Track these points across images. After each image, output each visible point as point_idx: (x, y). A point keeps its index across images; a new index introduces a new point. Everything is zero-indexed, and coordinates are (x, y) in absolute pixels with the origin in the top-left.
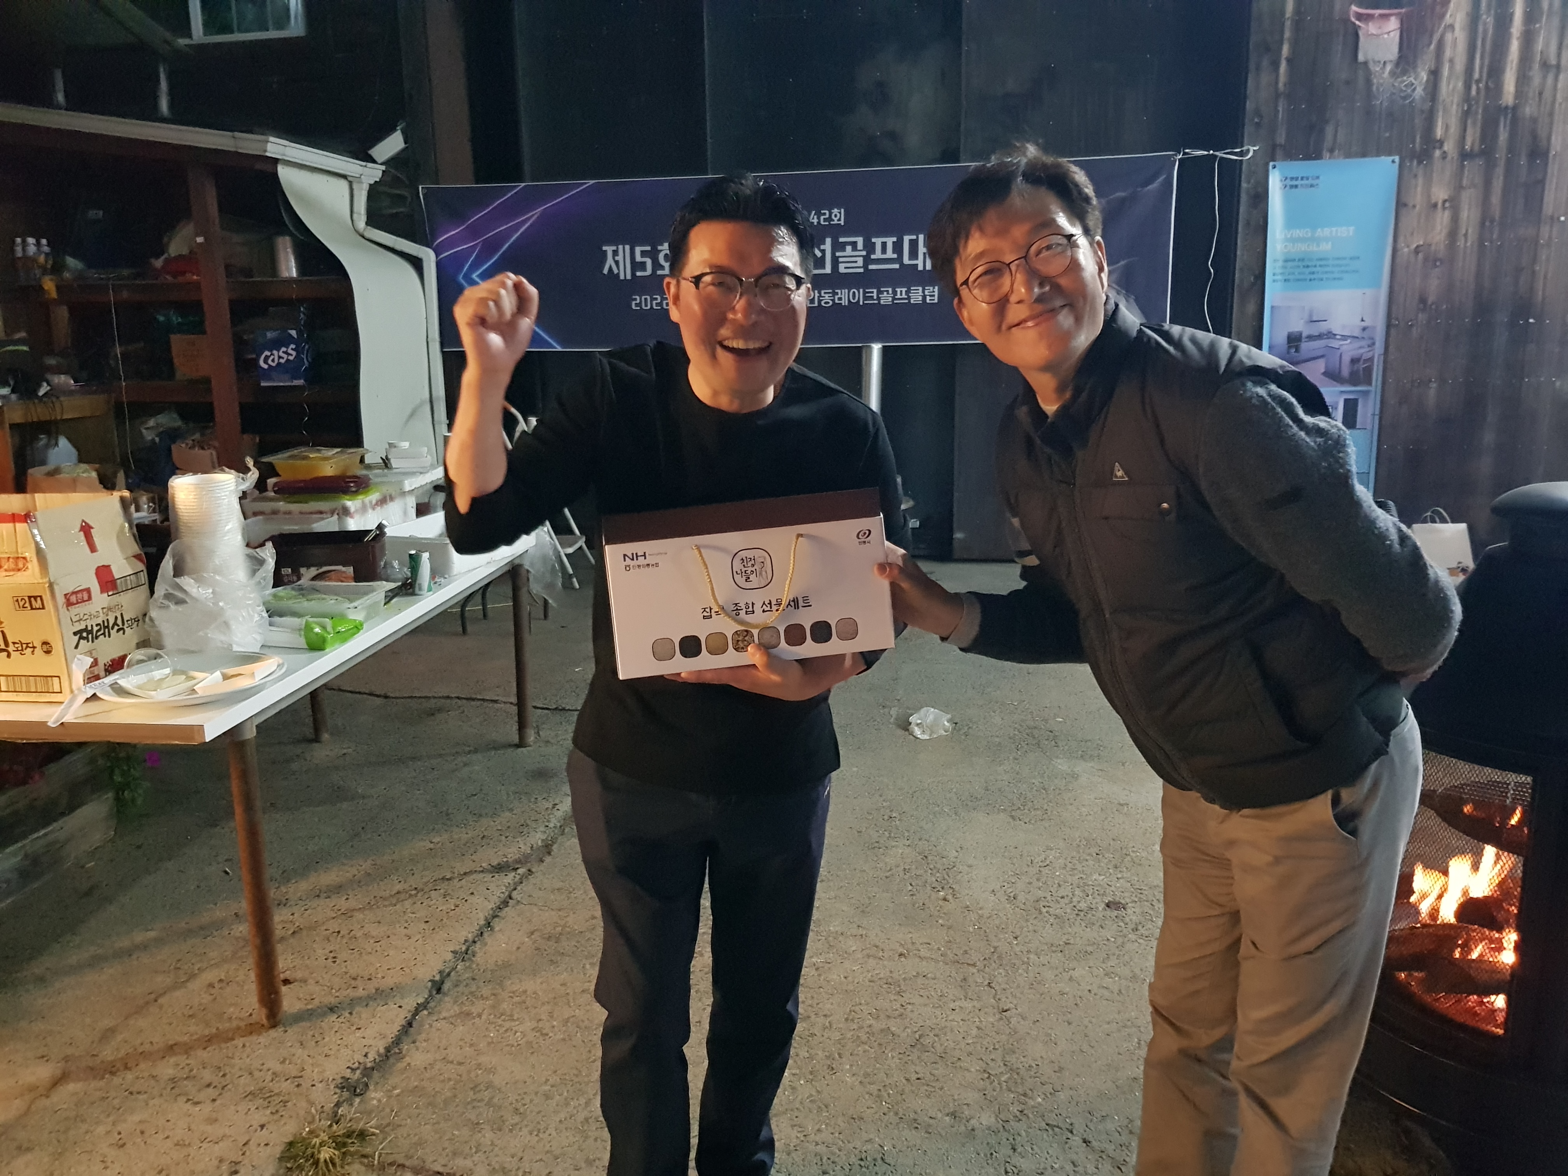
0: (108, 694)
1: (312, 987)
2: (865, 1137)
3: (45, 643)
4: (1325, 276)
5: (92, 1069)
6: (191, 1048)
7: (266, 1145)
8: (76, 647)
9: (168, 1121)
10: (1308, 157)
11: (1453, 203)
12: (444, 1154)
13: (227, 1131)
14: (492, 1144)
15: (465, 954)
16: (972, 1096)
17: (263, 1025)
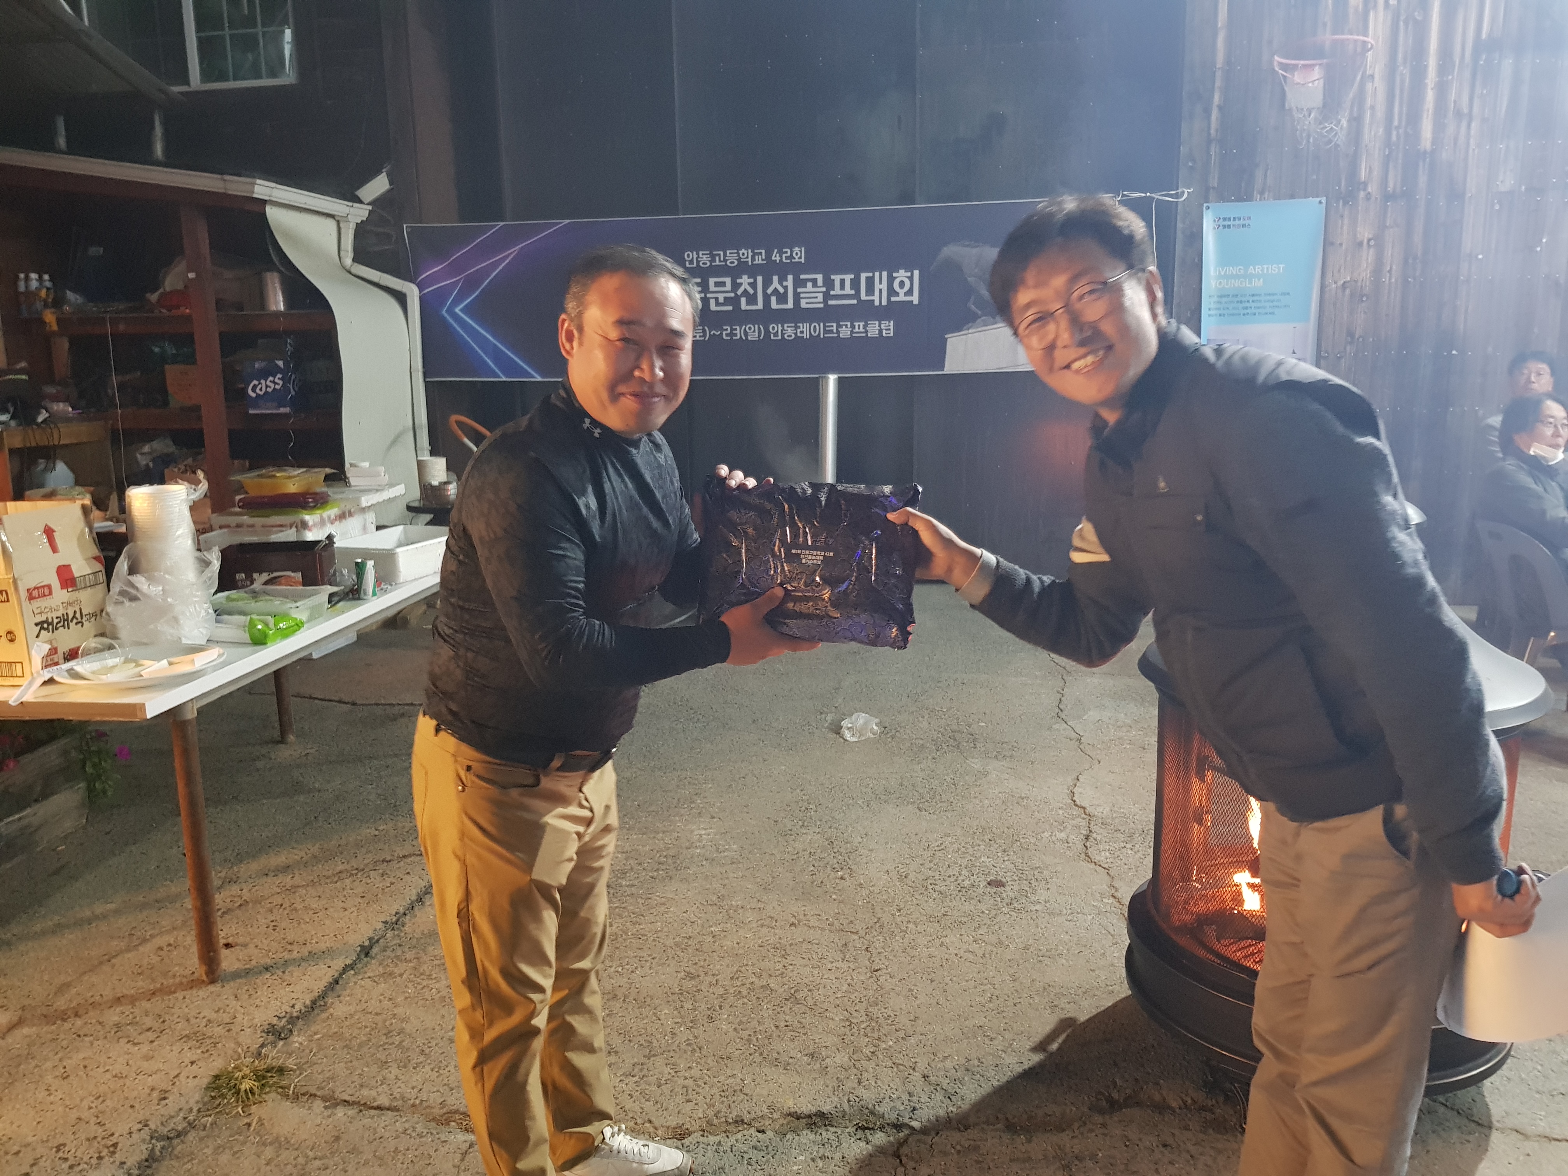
0: (64, 677)
1: (251, 950)
2: (729, 1072)
3: (9, 633)
4: (1257, 311)
5: (45, 1016)
6: (136, 1000)
7: (195, 1077)
8: (37, 636)
9: (109, 1058)
10: (1239, 199)
11: (1378, 241)
12: (353, 1085)
13: (161, 1065)
14: (397, 1078)
15: (395, 924)
16: (831, 1040)
17: (203, 981)
